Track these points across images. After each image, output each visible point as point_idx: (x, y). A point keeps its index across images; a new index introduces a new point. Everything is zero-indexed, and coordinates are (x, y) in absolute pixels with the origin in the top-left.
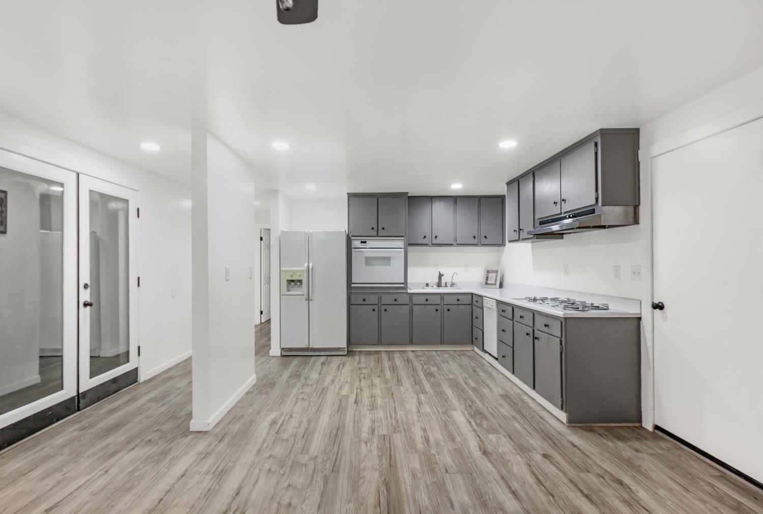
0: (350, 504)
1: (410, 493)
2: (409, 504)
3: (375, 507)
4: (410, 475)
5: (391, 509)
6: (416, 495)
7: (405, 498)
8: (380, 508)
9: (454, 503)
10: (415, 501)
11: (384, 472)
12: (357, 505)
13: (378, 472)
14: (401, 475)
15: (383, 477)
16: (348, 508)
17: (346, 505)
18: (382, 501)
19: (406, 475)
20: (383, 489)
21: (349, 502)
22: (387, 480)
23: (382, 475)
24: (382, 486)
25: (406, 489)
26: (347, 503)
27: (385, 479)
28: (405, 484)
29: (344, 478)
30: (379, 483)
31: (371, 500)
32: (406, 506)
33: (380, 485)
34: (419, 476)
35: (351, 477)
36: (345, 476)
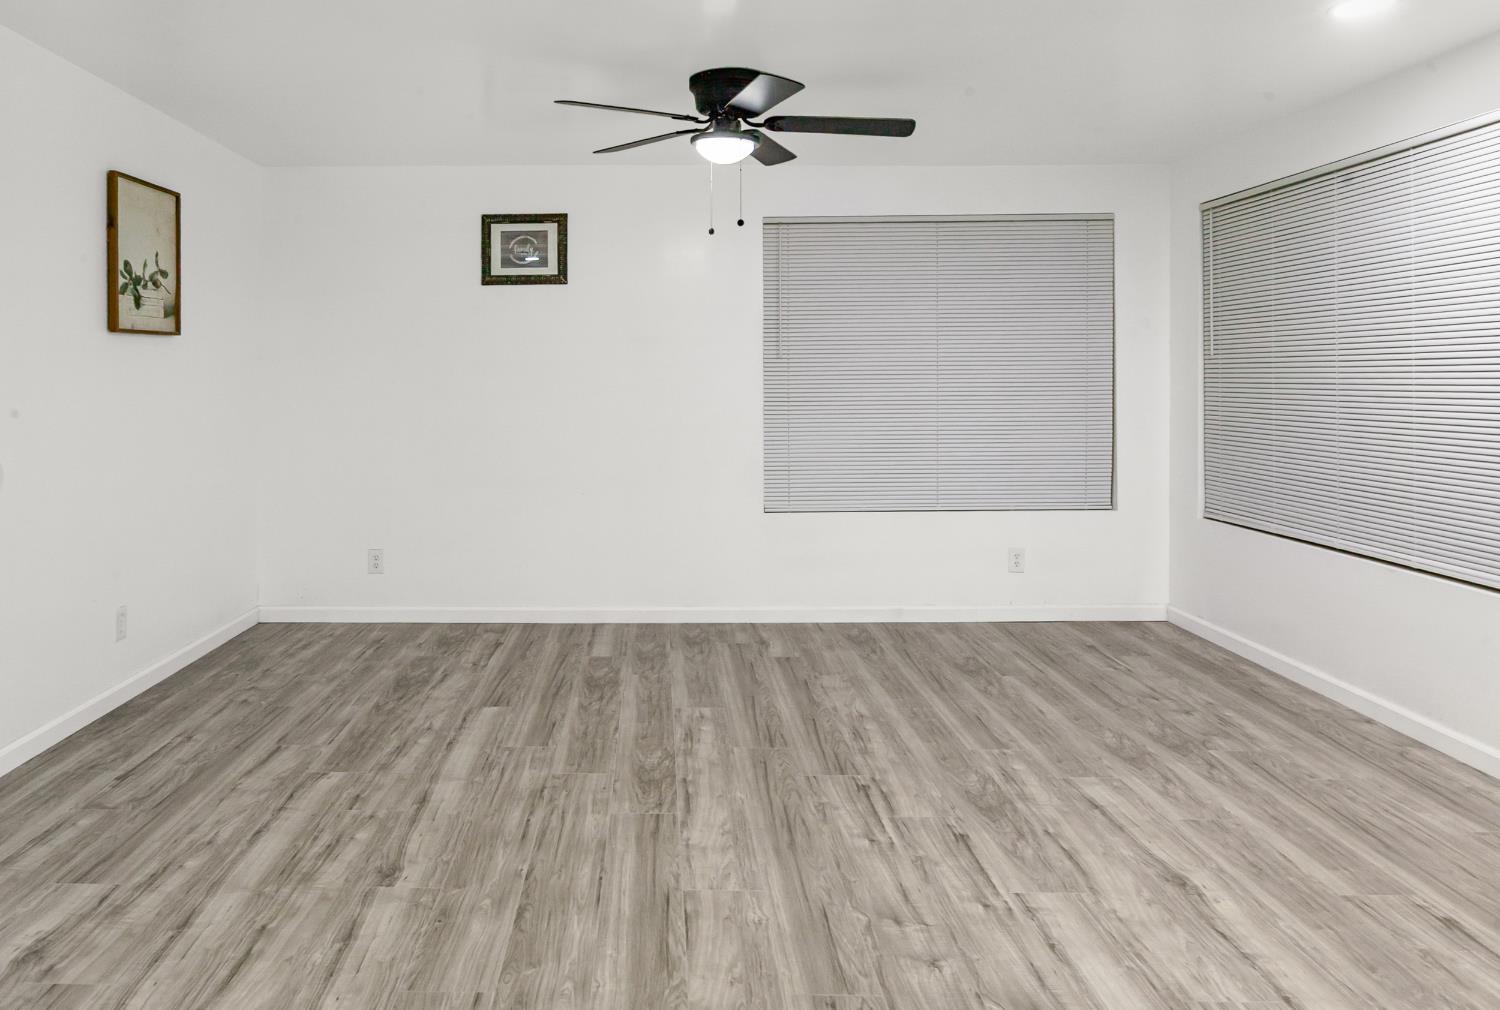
0: (756, 920)
1: (610, 940)
2: (618, 918)
3: (697, 912)
4: (593, 990)
5: (660, 910)
6: (595, 936)
7: (624, 928)
8: (685, 911)
9: (514, 917)
10: (604, 921)
11: (673, 997)
12: (739, 917)
13: (690, 999)
14: (623, 986)
15: (675, 982)
16: (758, 911)
17: (764, 918)
18: (681, 923)
19: (608, 988)
20: (676, 950)
21: (760, 922)
22: (665, 974)
23: (677, 987)
24: (680, 958)
25: (617, 949)
26: (764, 922)
27: (670, 976)
28: (615, 962)
29: (791, 981)
30: (687, 965)
31: (705, 926)
32: (627, 913)
33: (685, 959)
34: (569, 985)
35: (770, 985)
36: (787, 987)
